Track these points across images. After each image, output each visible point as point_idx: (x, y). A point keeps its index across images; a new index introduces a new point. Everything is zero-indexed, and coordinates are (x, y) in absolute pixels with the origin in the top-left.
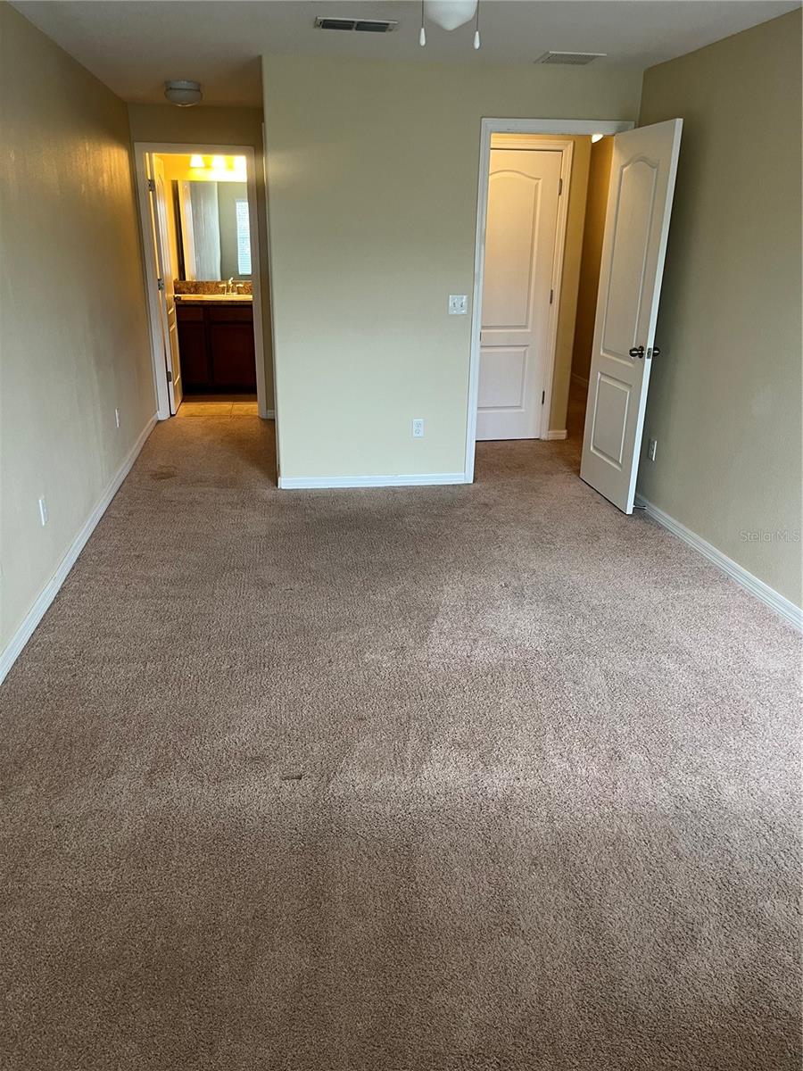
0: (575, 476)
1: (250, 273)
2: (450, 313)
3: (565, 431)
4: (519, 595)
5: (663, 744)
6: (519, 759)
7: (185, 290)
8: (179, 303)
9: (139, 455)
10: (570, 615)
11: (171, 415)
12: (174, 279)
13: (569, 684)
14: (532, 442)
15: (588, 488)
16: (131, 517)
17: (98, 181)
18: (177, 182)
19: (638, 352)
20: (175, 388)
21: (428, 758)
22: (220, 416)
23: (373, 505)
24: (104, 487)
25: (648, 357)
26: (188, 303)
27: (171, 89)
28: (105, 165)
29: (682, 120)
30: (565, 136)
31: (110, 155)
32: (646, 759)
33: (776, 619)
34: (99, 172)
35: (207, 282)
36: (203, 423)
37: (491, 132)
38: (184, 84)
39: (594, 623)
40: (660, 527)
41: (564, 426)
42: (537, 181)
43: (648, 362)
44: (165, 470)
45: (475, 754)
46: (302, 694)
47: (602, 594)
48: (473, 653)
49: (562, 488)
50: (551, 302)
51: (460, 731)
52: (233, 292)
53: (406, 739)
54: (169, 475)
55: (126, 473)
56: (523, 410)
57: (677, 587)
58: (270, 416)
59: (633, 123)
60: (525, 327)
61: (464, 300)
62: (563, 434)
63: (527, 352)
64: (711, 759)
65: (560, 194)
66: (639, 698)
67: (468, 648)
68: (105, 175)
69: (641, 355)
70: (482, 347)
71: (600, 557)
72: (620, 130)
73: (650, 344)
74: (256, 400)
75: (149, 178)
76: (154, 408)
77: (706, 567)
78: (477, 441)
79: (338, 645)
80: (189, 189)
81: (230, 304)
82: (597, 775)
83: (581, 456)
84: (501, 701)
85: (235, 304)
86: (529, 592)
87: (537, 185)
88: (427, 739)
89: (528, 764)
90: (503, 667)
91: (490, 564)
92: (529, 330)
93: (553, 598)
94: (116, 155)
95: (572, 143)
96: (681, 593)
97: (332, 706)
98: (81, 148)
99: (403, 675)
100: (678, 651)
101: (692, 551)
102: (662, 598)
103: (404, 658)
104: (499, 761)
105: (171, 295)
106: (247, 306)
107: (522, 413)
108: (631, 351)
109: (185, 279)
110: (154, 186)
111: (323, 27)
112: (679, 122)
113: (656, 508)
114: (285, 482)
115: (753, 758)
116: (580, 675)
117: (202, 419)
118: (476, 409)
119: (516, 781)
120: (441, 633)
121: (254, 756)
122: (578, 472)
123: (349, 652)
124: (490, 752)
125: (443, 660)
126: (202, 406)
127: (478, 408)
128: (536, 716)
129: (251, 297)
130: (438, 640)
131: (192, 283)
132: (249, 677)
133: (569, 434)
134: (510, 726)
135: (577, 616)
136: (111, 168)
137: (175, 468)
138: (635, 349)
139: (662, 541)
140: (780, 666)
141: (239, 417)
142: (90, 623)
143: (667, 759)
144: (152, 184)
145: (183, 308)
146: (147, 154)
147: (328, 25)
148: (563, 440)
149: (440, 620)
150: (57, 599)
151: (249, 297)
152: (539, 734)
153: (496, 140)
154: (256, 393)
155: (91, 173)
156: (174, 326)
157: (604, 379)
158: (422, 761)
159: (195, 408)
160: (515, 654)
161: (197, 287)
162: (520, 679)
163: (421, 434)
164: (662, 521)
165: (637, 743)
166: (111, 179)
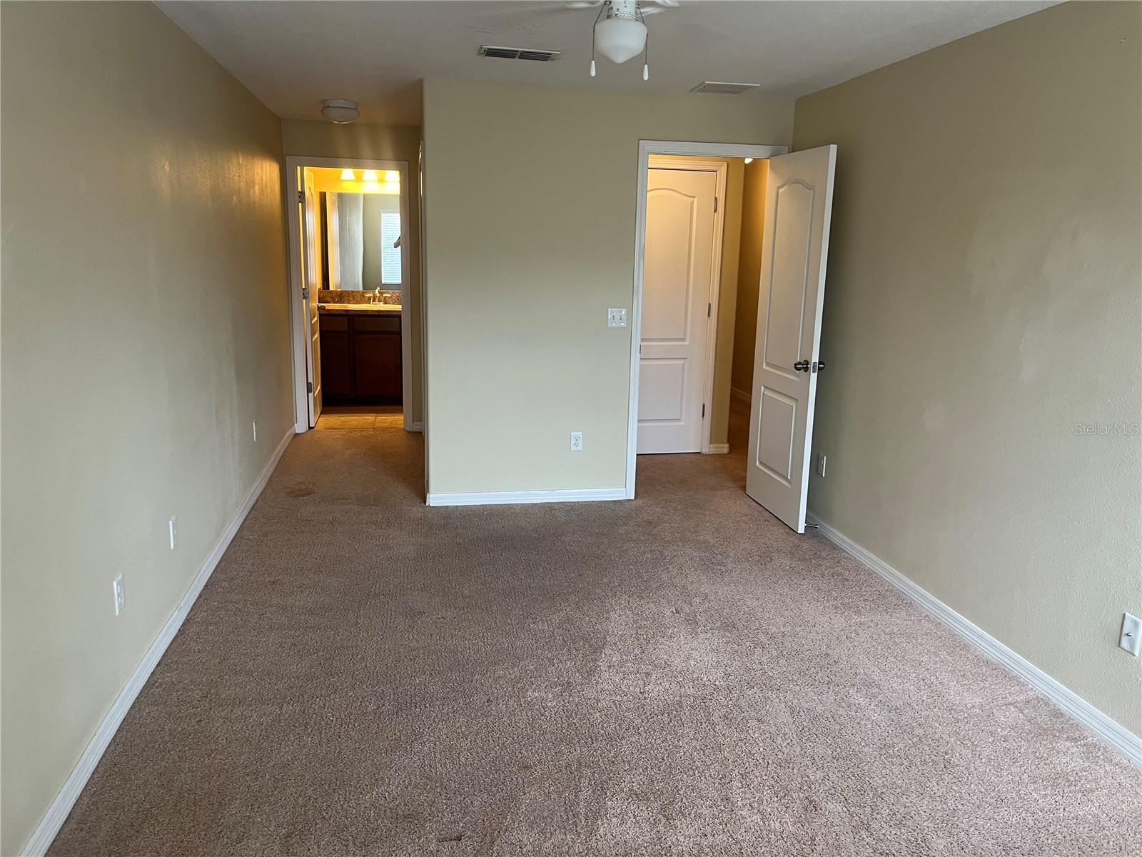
0: (740, 492)
1: (399, 282)
2: (609, 325)
3: (727, 445)
4: (692, 622)
5: (861, 792)
6: (705, 811)
7: (329, 299)
8: (323, 312)
9: (274, 471)
10: (748, 644)
11: (310, 428)
12: (318, 287)
13: (753, 723)
14: (693, 456)
15: (756, 505)
16: (265, 539)
17: (249, 191)
18: (325, 193)
19: (803, 366)
20: (315, 398)
21: (603, 813)
22: (362, 429)
23: (529, 522)
24: (237, 506)
25: (814, 372)
26: (331, 312)
27: (328, 106)
28: (257, 179)
29: (836, 146)
30: (720, 158)
31: (262, 168)
32: (845, 809)
33: (966, 647)
34: (251, 184)
35: (353, 292)
36: (344, 435)
37: (649, 153)
38: (341, 103)
39: (774, 653)
40: (835, 547)
41: (726, 441)
42: (692, 199)
43: (814, 376)
44: (303, 487)
45: (656, 806)
46: (458, 739)
47: (780, 621)
48: (646, 688)
49: (728, 505)
50: (709, 315)
51: (637, 780)
52: (379, 301)
53: (577, 792)
54: (308, 493)
55: (261, 489)
56: (682, 423)
57: (858, 613)
58: (416, 428)
59: (787, 148)
60: (683, 340)
61: (623, 313)
62: (725, 448)
63: (686, 365)
64: (915, 808)
65: (715, 211)
66: (829, 738)
67: (641, 683)
68: (257, 187)
69: (806, 369)
70: (641, 359)
71: (774, 579)
72: (773, 155)
73: (815, 359)
74: (401, 411)
75: (300, 190)
76: (292, 421)
77: (887, 591)
78: (637, 455)
79: (496, 682)
80: (336, 200)
81: (376, 313)
82: (793, 830)
83: (745, 470)
84: (680, 743)
85: (382, 314)
86: (703, 620)
87: (692, 203)
88: (601, 790)
89: (715, 817)
90: (680, 704)
91: (658, 588)
92: (687, 343)
93: (729, 626)
94: (268, 167)
95: (726, 164)
96: (863, 619)
97: (493, 752)
98: (234, 161)
99: (571, 716)
100: (867, 684)
101: (870, 573)
102: (844, 625)
103: (570, 696)
104: (683, 815)
105: (315, 304)
106: (395, 316)
107: (682, 426)
108: (795, 365)
109: (328, 288)
110: (304, 198)
111: (487, 55)
112: (834, 148)
113: (829, 527)
114: (434, 499)
115: (960, 807)
116: (763, 712)
117: (343, 432)
118: (637, 422)
119: (704, 839)
120: (609, 667)
121: (406, 813)
122: (744, 488)
123: (510, 689)
124: (671, 803)
125: (613, 698)
126: (343, 418)
127: (639, 421)
128: (720, 760)
129: (400, 307)
130: (607, 674)
131: (337, 292)
132: (399, 720)
133: (731, 447)
134: (691, 773)
135: (756, 644)
136: (262, 179)
137: (314, 485)
138: (799, 363)
139: (838, 562)
140: (978, 700)
141: (384, 430)
142: (218, 660)
143: (868, 809)
144: (302, 195)
145: (326, 318)
146: (299, 168)
147: (491, 53)
148: (726, 454)
149: (608, 652)
150: (181, 632)
151: (398, 307)
152: (725, 780)
153: (653, 161)
154: (402, 405)
155: (243, 185)
156: (317, 336)
157: (768, 393)
158: (597, 815)
159: (335, 420)
160: (692, 690)
161: (342, 296)
162: (699, 717)
163: (580, 448)
164: (838, 542)
165: (833, 791)
166: (262, 190)
